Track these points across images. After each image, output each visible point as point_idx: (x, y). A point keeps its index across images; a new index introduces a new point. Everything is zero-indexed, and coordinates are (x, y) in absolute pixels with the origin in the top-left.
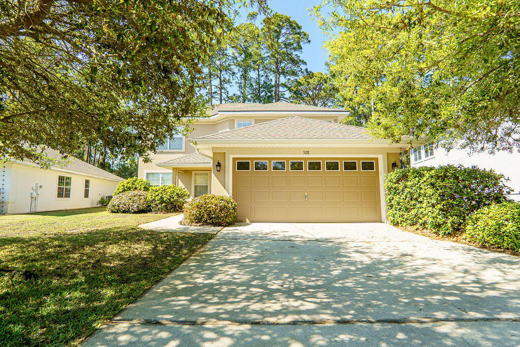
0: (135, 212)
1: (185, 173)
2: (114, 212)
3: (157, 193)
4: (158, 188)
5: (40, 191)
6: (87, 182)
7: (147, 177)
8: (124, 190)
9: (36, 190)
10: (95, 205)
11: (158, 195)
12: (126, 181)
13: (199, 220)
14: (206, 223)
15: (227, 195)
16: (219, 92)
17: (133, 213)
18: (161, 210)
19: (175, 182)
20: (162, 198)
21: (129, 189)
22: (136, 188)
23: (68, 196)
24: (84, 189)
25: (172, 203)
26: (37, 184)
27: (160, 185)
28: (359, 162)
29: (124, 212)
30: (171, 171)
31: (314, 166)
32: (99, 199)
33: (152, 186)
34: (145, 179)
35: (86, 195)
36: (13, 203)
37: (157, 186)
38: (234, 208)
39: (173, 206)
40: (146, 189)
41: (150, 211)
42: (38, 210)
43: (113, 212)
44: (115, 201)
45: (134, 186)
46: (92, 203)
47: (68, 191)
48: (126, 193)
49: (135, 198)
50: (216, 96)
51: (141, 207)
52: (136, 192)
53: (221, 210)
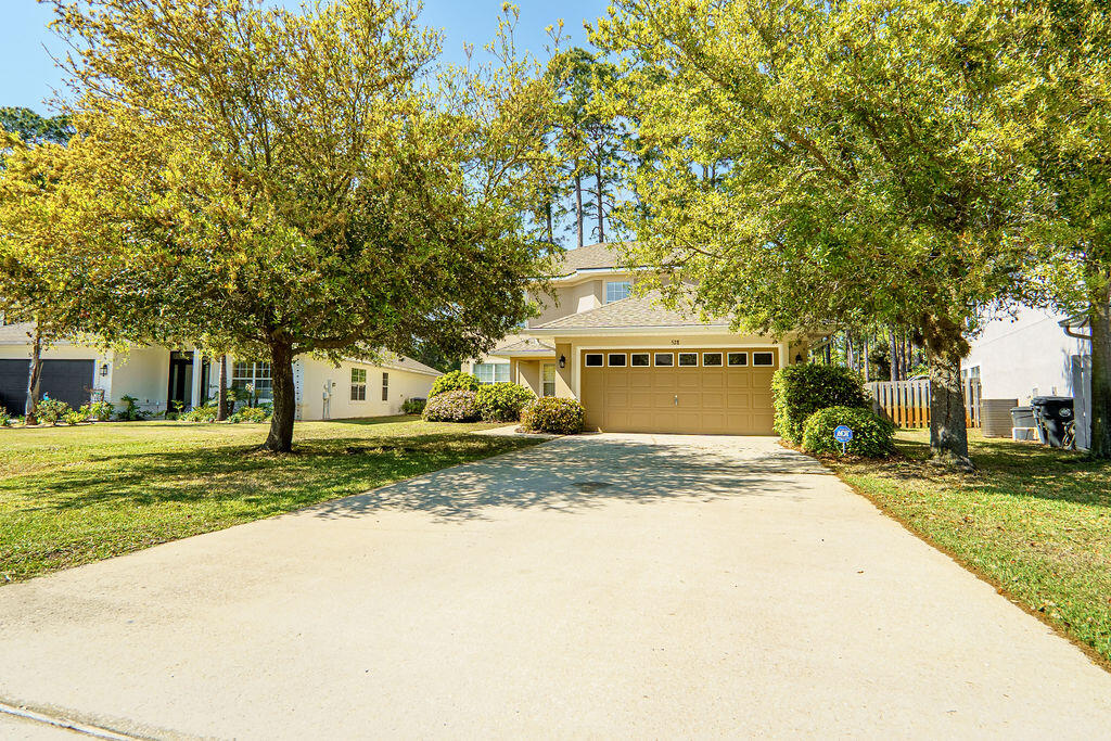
0: (460, 421)
1: (530, 365)
2: (433, 420)
3: (489, 394)
4: (490, 387)
5: (333, 390)
6: (385, 376)
7: (474, 370)
8: (444, 390)
9: (328, 390)
10: (396, 413)
11: (490, 397)
12: (445, 377)
13: (537, 426)
14: (545, 430)
15: (573, 397)
16: (596, 202)
17: (457, 422)
18: (494, 418)
19: (513, 379)
20: (495, 401)
21: (450, 387)
22: (459, 387)
23: (362, 397)
24: (381, 386)
25: (509, 408)
26: (329, 381)
27: (493, 381)
28: (750, 354)
29: (446, 420)
30: (509, 361)
31: (688, 359)
32: (402, 403)
33: (481, 384)
34: (471, 374)
35: (385, 398)
36: (307, 406)
37: (488, 384)
38: (579, 414)
39: (510, 414)
40: (473, 388)
41: (480, 419)
42: (332, 418)
43: (430, 420)
44: (432, 404)
45: (457, 384)
46: (392, 409)
47: (363, 389)
48: (446, 393)
49: (460, 401)
50: (591, 212)
51: (468, 414)
52: (460, 393)
53: (562, 416)
